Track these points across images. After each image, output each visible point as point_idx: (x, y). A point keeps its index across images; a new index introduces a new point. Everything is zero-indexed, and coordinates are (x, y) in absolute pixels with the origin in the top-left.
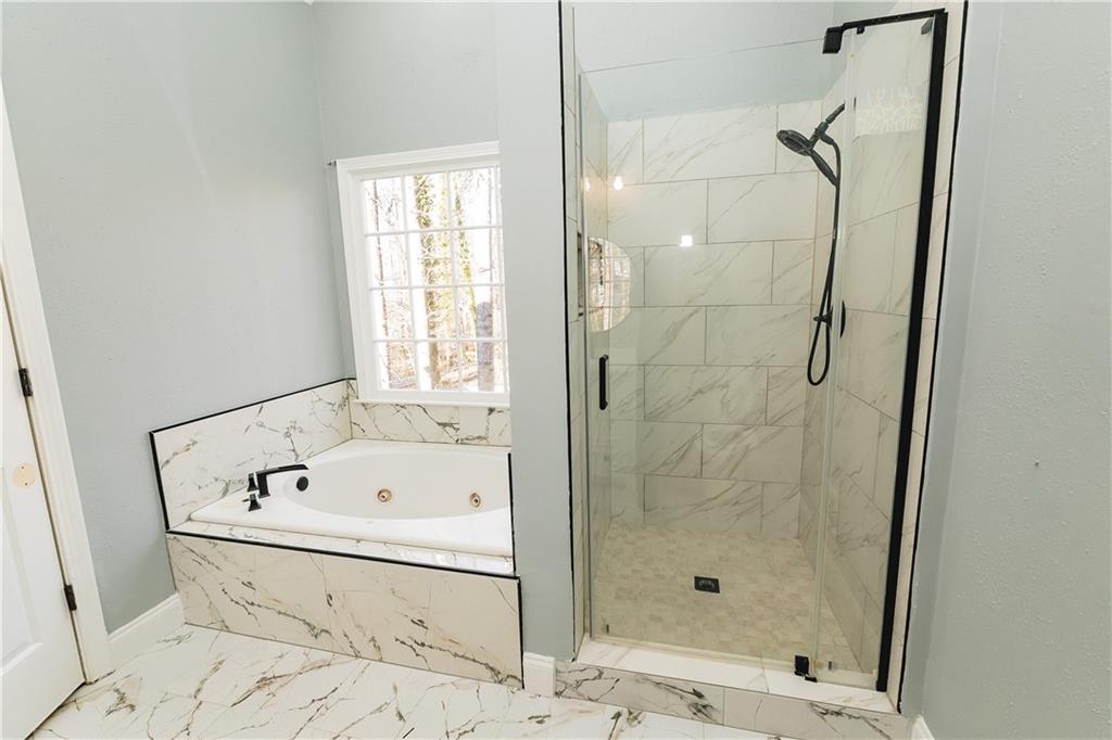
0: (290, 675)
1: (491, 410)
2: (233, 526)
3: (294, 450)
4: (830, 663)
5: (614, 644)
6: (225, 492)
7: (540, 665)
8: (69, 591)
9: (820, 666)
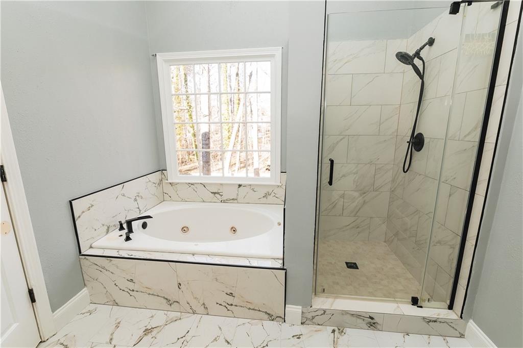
0: (161, 326)
1: (240, 186)
2: (118, 250)
3: (138, 208)
4: (429, 299)
5: (327, 298)
6: (108, 232)
7: (294, 311)
8: (31, 292)
9: (424, 301)
